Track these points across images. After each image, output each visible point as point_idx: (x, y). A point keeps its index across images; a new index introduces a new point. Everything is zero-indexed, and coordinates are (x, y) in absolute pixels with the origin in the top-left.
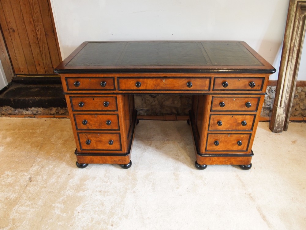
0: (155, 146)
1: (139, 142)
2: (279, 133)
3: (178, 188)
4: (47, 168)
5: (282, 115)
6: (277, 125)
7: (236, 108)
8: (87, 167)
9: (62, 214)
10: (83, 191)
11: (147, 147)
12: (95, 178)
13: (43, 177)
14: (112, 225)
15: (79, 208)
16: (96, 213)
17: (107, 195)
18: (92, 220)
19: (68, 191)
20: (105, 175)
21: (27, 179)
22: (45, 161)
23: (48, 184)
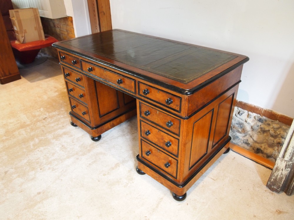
0: (135, 136)
1: (129, 127)
2: (274, 193)
3: (104, 175)
4: (59, 116)
5: (282, 170)
6: (272, 180)
7: (161, 124)
8: (77, 127)
9: (31, 146)
10: (56, 140)
11: (129, 134)
12: (72, 136)
13: (51, 120)
14: (41, 169)
15: (42, 148)
16: (45, 157)
17: (63, 151)
18: (37, 159)
19: (50, 135)
20: (79, 138)
21: (44, 118)
22: (64, 112)
23: (48, 125)
